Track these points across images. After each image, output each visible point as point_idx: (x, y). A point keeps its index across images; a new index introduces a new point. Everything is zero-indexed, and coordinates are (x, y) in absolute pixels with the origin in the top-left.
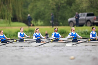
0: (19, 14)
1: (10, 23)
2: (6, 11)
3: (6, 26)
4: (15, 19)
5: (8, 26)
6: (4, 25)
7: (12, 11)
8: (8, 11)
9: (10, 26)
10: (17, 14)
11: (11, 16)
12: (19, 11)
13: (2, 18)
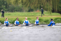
0: (56, 8)
1: (51, 13)
2: (48, 5)
3: (49, 15)
6: (47, 14)
7: (52, 6)
9: (51, 15)
11: (51, 9)
12: (56, 6)
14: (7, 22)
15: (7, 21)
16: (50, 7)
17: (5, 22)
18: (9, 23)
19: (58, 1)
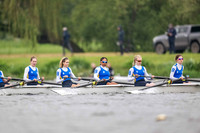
0: (52, 28)
1: (34, 46)
2: (27, 20)
3: (27, 53)
4: (44, 39)
5: (31, 52)
7: (38, 22)
8: (30, 22)
9: (36, 52)
10: (48, 27)
11: (36, 31)
13: (19, 36)
14: (67, 73)
15: (65, 70)
16: (32, 25)
17: (59, 71)
18: (74, 76)
19: (58, 7)
